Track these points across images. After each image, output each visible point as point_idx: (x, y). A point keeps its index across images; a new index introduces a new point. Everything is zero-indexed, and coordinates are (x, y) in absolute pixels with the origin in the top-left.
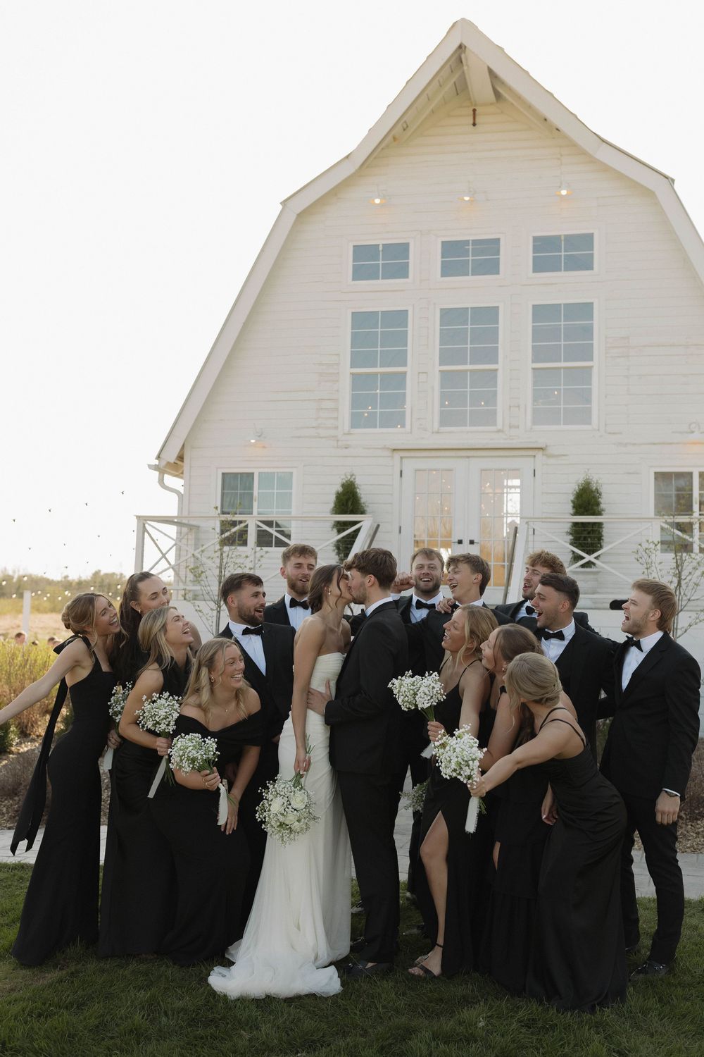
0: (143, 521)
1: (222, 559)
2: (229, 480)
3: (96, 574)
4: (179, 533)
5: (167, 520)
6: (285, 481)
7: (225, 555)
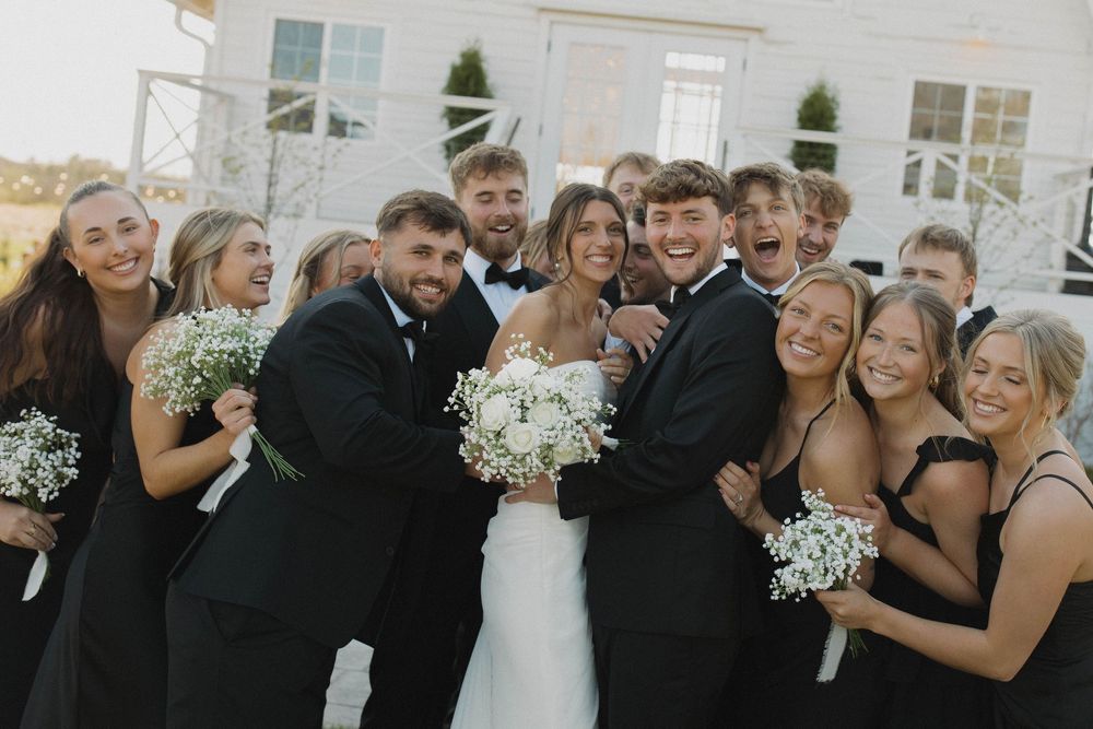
0: (147, 77)
1: (274, 151)
2: (286, 31)
3: (75, 158)
4: (203, 103)
5: (183, 81)
6: (373, 39)
7: (279, 143)
